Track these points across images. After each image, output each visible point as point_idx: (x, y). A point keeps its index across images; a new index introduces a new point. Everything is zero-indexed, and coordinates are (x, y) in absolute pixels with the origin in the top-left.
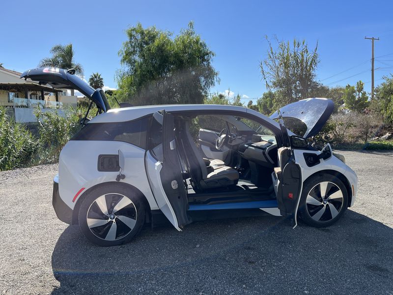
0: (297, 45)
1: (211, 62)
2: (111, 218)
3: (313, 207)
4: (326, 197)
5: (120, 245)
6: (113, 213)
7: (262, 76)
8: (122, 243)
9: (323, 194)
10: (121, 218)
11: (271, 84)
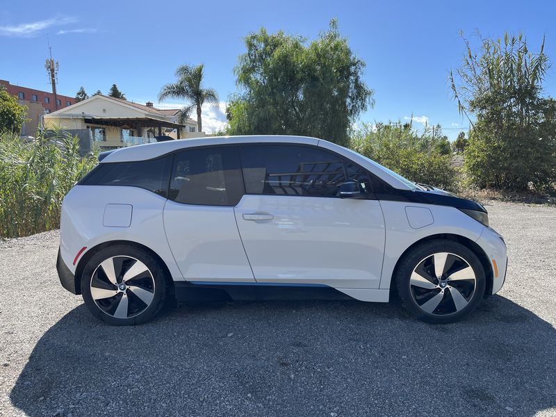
0: (510, 41)
1: (361, 76)
2: (121, 289)
3: (423, 291)
4: (445, 276)
5: (132, 325)
6: (123, 282)
7: (452, 93)
8: (135, 323)
9: (439, 272)
10: (133, 288)
11: (466, 105)
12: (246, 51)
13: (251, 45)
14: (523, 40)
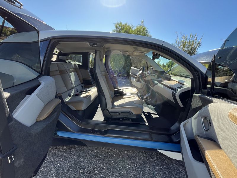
12: (115, 29)
13: (117, 27)
14: (196, 36)
